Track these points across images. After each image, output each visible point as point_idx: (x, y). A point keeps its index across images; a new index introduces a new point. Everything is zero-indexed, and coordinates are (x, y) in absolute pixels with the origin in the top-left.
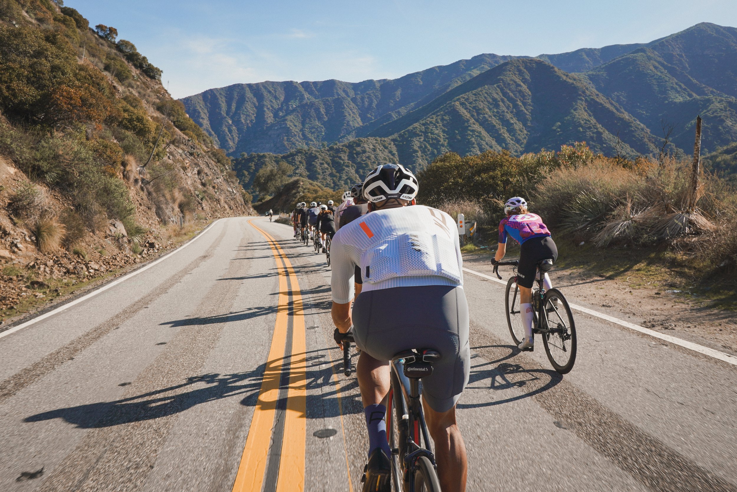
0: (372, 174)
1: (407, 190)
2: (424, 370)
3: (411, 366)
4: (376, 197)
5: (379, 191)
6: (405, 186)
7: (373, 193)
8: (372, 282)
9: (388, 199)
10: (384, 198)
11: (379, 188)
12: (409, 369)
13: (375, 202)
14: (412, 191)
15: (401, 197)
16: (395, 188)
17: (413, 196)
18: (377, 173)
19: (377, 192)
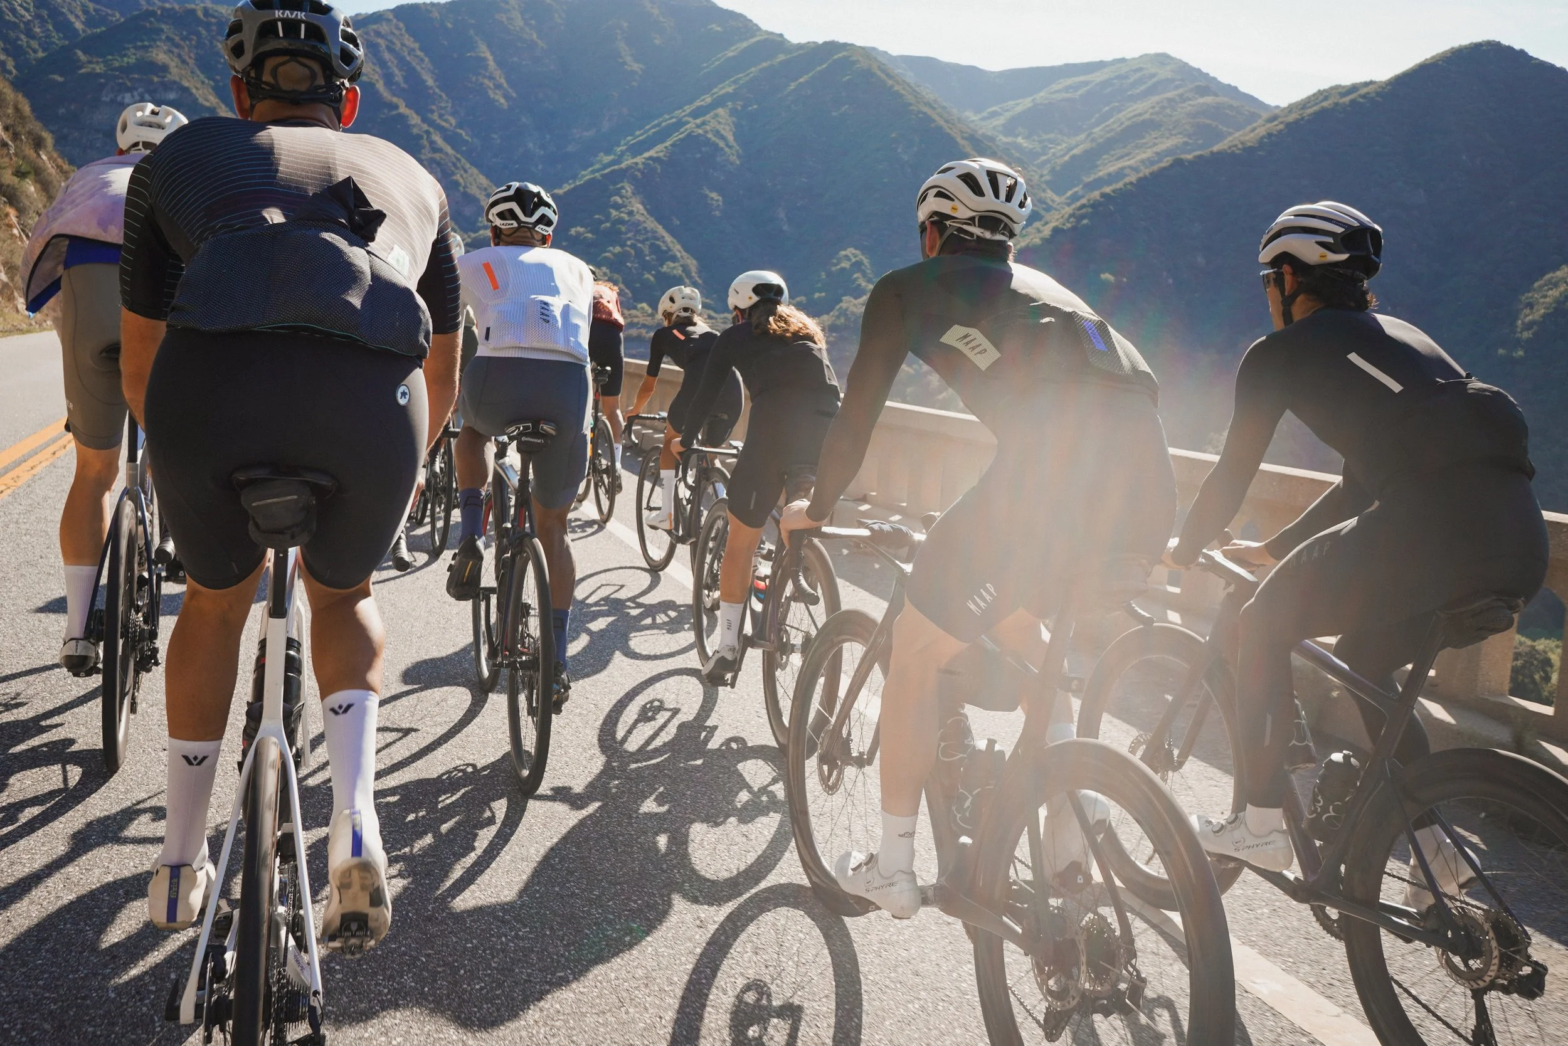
0: (503, 191)
1: (545, 220)
2: (539, 441)
3: (526, 435)
4: (505, 222)
5: (511, 215)
6: (543, 216)
7: (501, 215)
8: (491, 346)
9: (519, 227)
10: (515, 225)
11: (511, 211)
12: (524, 439)
13: (503, 227)
14: (549, 223)
15: (537, 229)
16: (531, 215)
17: (550, 230)
18: (511, 192)
19: (507, 215)
